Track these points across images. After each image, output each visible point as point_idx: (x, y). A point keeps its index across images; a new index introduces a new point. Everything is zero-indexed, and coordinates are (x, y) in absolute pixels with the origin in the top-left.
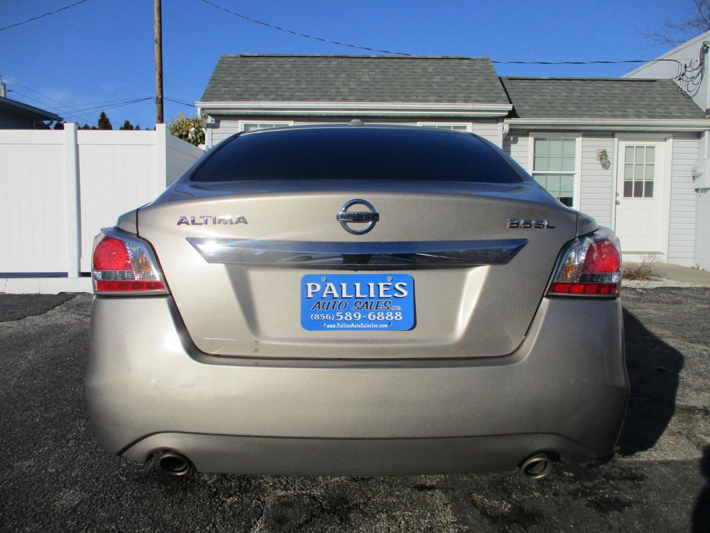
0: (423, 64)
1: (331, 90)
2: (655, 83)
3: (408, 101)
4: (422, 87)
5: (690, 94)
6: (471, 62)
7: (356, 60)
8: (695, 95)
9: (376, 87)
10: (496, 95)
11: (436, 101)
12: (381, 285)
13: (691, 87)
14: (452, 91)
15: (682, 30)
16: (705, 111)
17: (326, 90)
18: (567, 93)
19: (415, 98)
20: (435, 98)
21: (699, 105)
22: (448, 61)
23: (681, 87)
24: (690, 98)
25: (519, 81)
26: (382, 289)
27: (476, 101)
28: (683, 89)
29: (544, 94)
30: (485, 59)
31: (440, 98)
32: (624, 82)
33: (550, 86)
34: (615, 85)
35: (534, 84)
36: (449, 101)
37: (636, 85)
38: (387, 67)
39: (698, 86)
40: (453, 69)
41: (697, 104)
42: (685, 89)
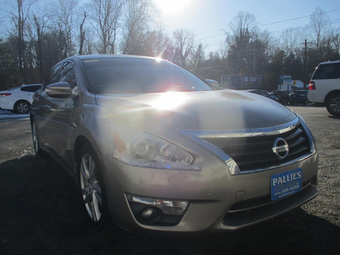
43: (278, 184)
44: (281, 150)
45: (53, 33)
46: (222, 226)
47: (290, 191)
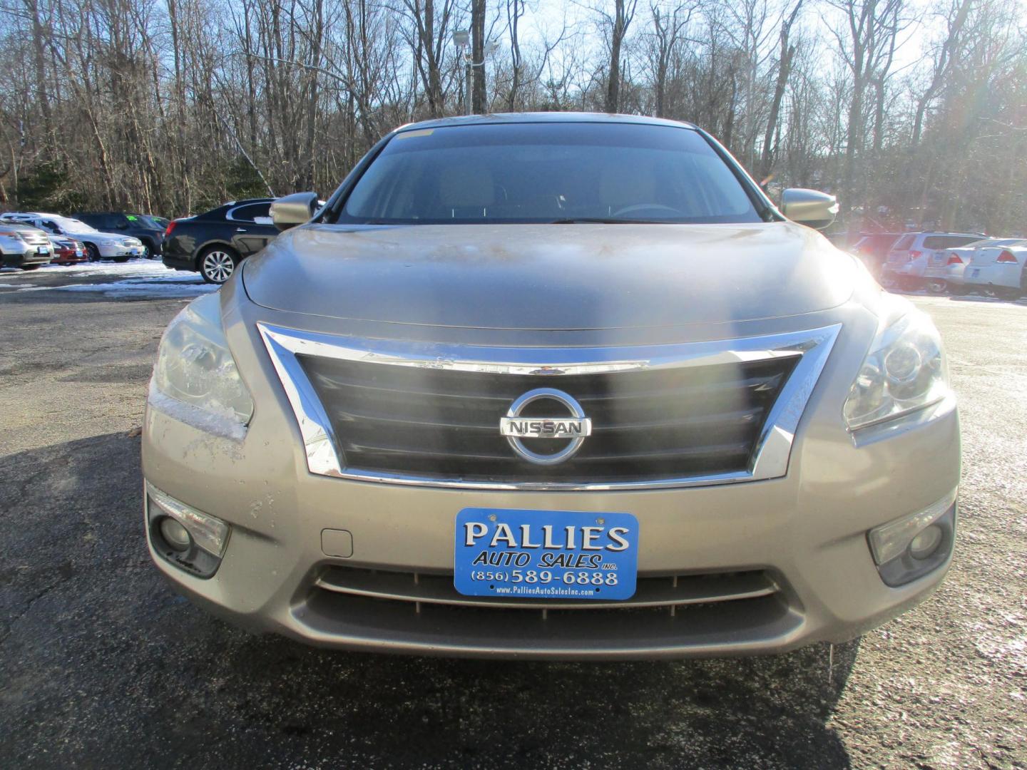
43: (494, 543)
44: (531, 432)
45: (693, 57)
46: (292, 620)
47: (555, 583)
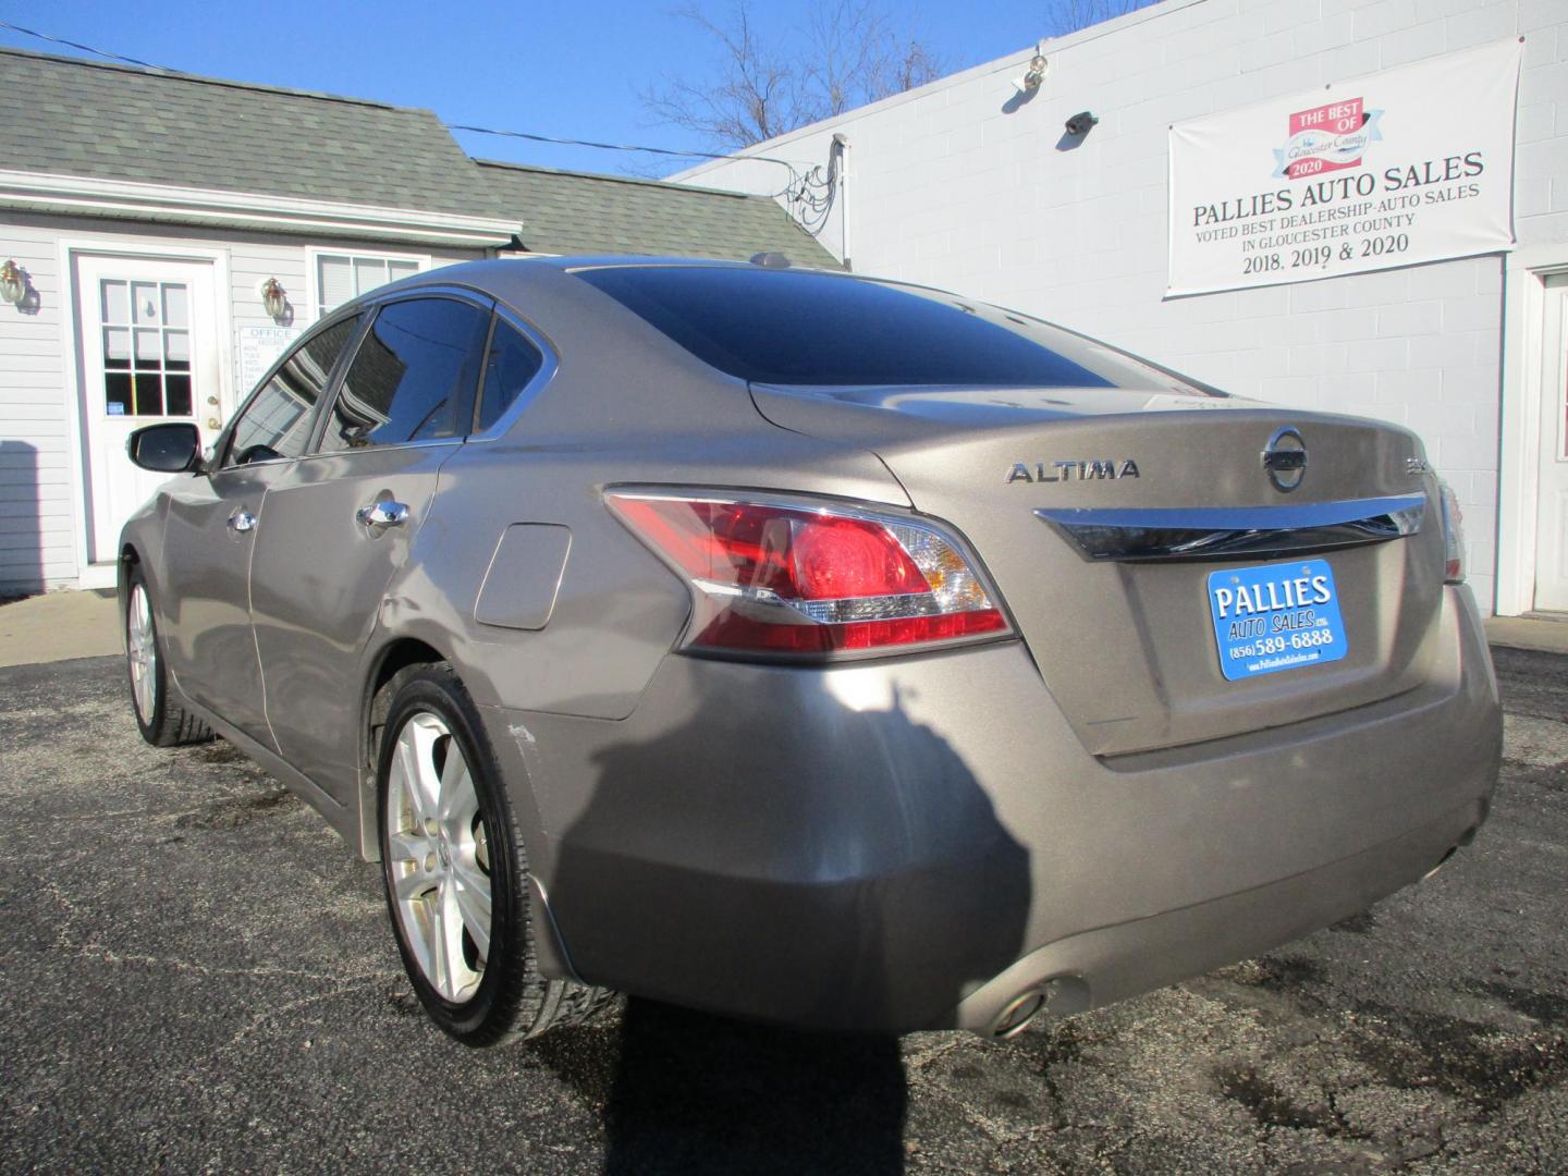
0: (287, 108)
1: (69, 146)
2: (746, 201)
3: (288, 193)
4: (308, 164)
5: (811, 229)
6: (398, 116)
7: (109, 76)
8: (819, 231)
9: (190, 151)
10: (477, 198)
11: (353, 200)
12: (1298, 582)
13: (810, 215)
14: (380, 179)
15: (707, 99)
16: (842, 263)
17: (55, 144)
18: (602, 206)
19: (301, 189)
20: (348, 193)
21: (828, 249)
22: (342, 107)
23: (791, 214)
24: (811, 236)
25: (500, 170)
26: (1300, 590)
27: (443, 209)
28: (795, 217)
29: (560, 204)
30: (426, 113)
31: (358, 194)
32: (696, 194)
33: (564, 188)
34: (680, 199)
35: (533, 181)
36: (381, 202)
37: (717, 203)
38: (199, 103)
39: (825, 214)
40: (363, 128)
41: (826, 247)
42: (799, 219)
